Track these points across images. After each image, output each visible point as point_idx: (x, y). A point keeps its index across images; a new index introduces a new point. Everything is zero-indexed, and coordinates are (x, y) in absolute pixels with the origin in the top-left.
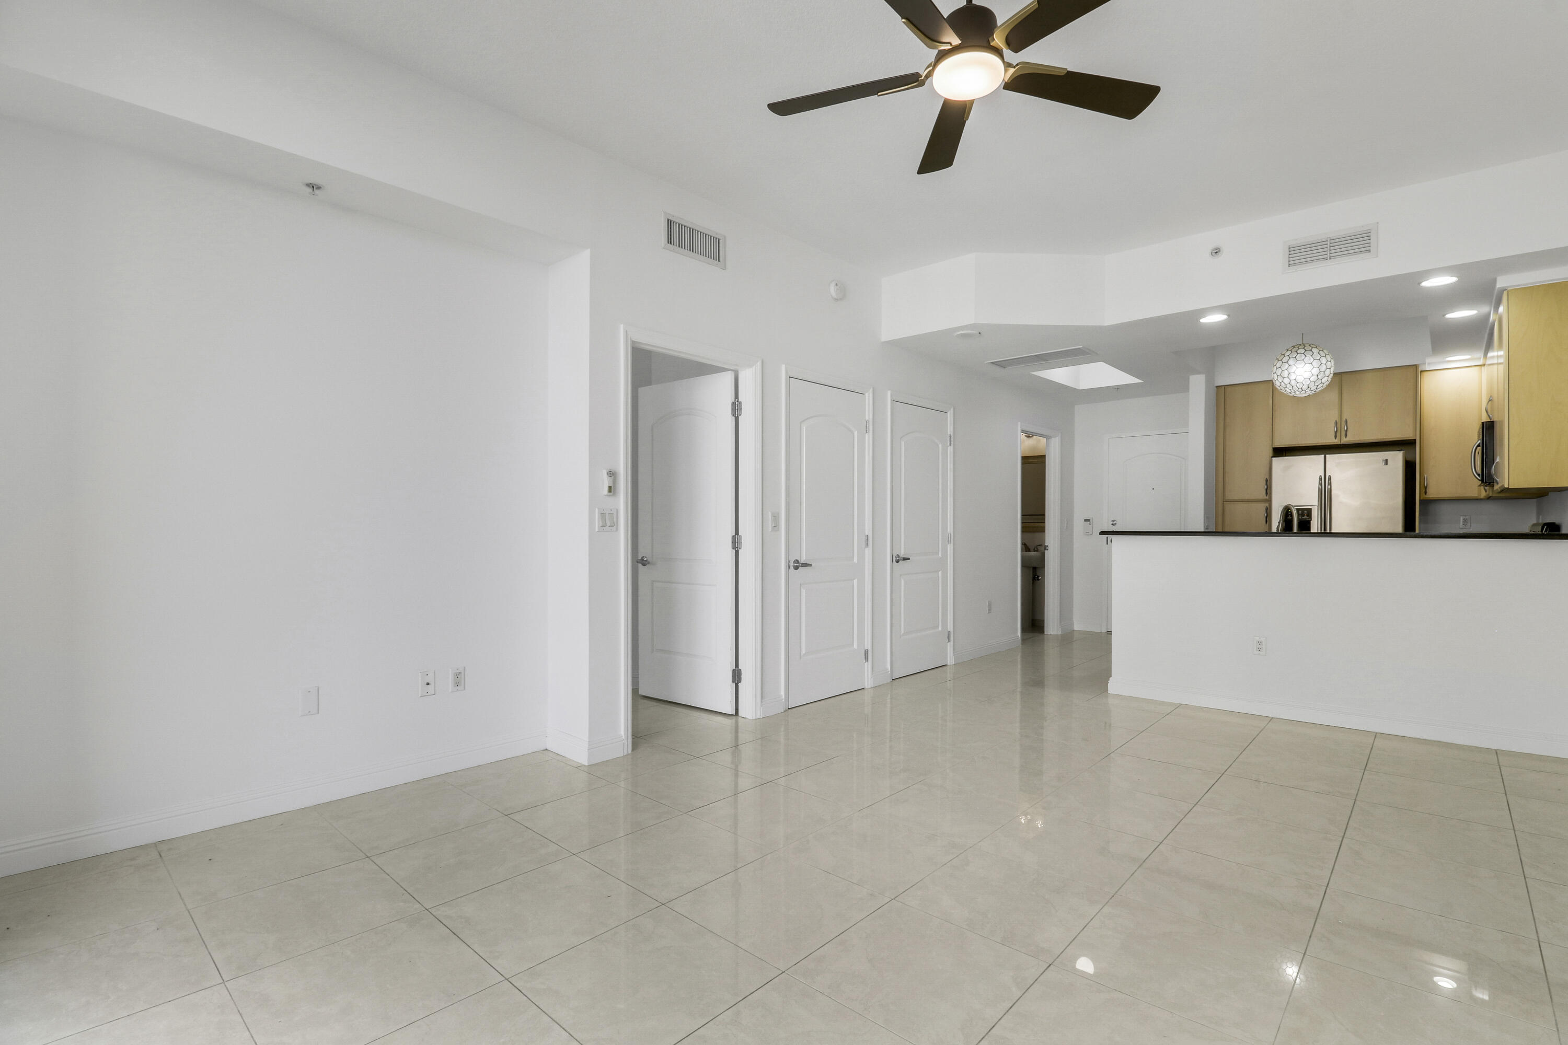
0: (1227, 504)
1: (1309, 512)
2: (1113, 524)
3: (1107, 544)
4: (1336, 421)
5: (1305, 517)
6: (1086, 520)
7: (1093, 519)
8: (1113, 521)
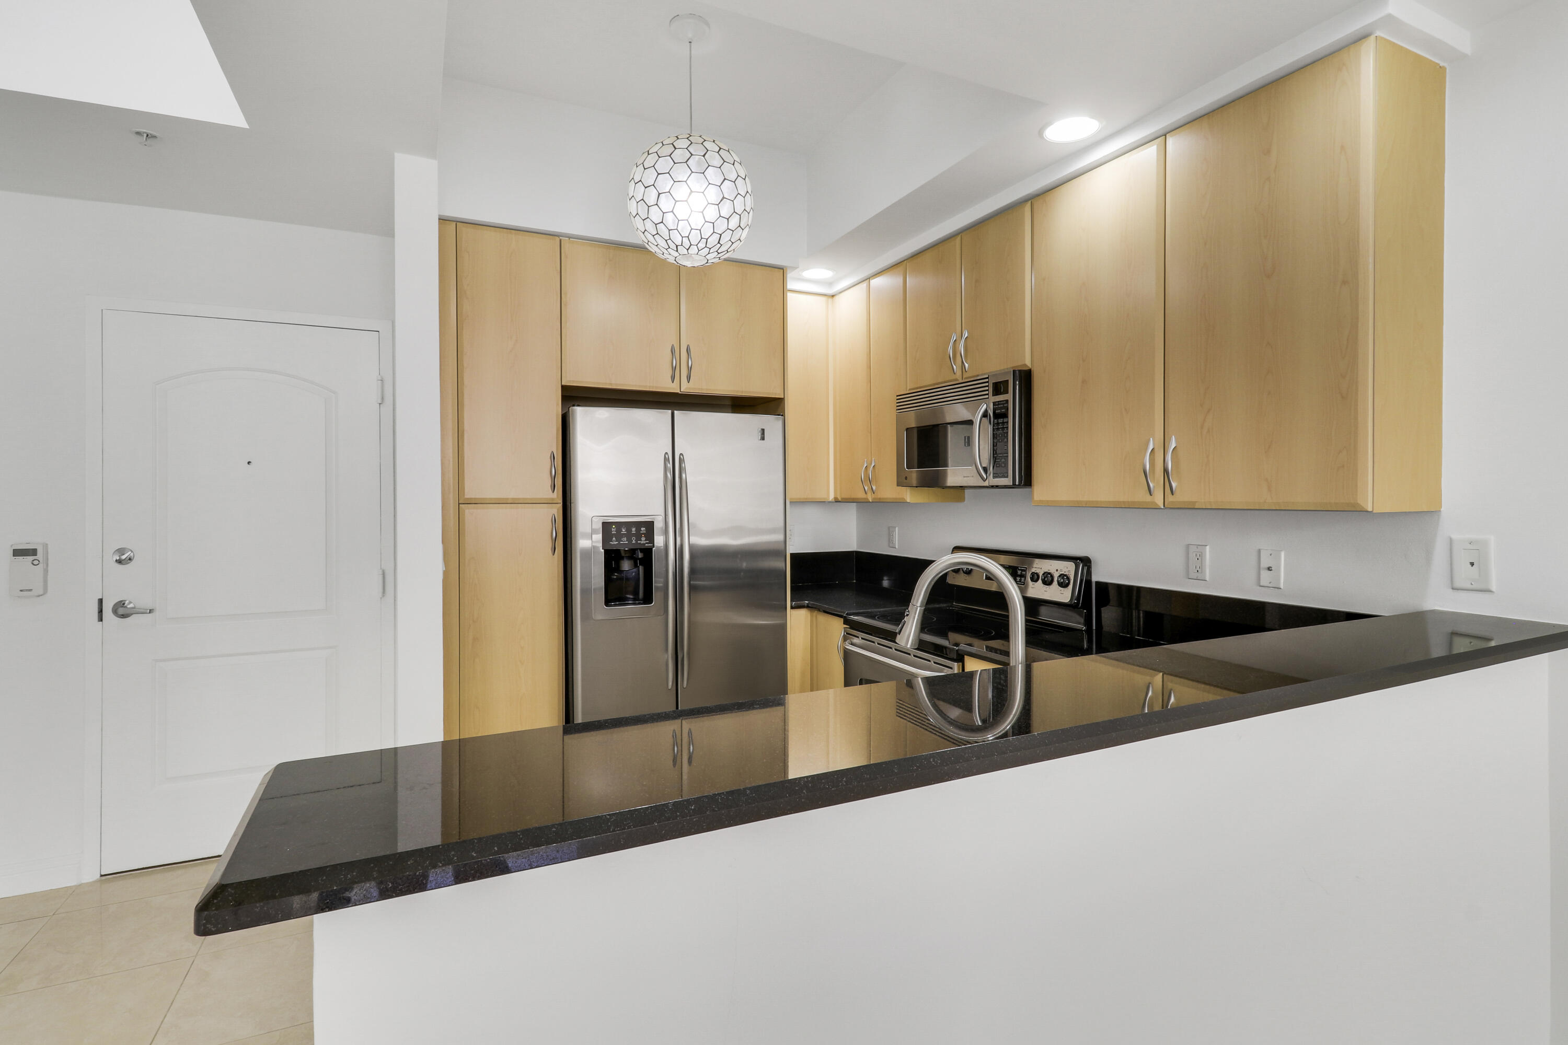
0: (468, 511)
1: (650, 525)
2: (119, 562)
3: (101, 619)
4: (673, 345)
5: (643, 540)
6: (17, 553)
7: (46, 546)
8: (121, 551)
